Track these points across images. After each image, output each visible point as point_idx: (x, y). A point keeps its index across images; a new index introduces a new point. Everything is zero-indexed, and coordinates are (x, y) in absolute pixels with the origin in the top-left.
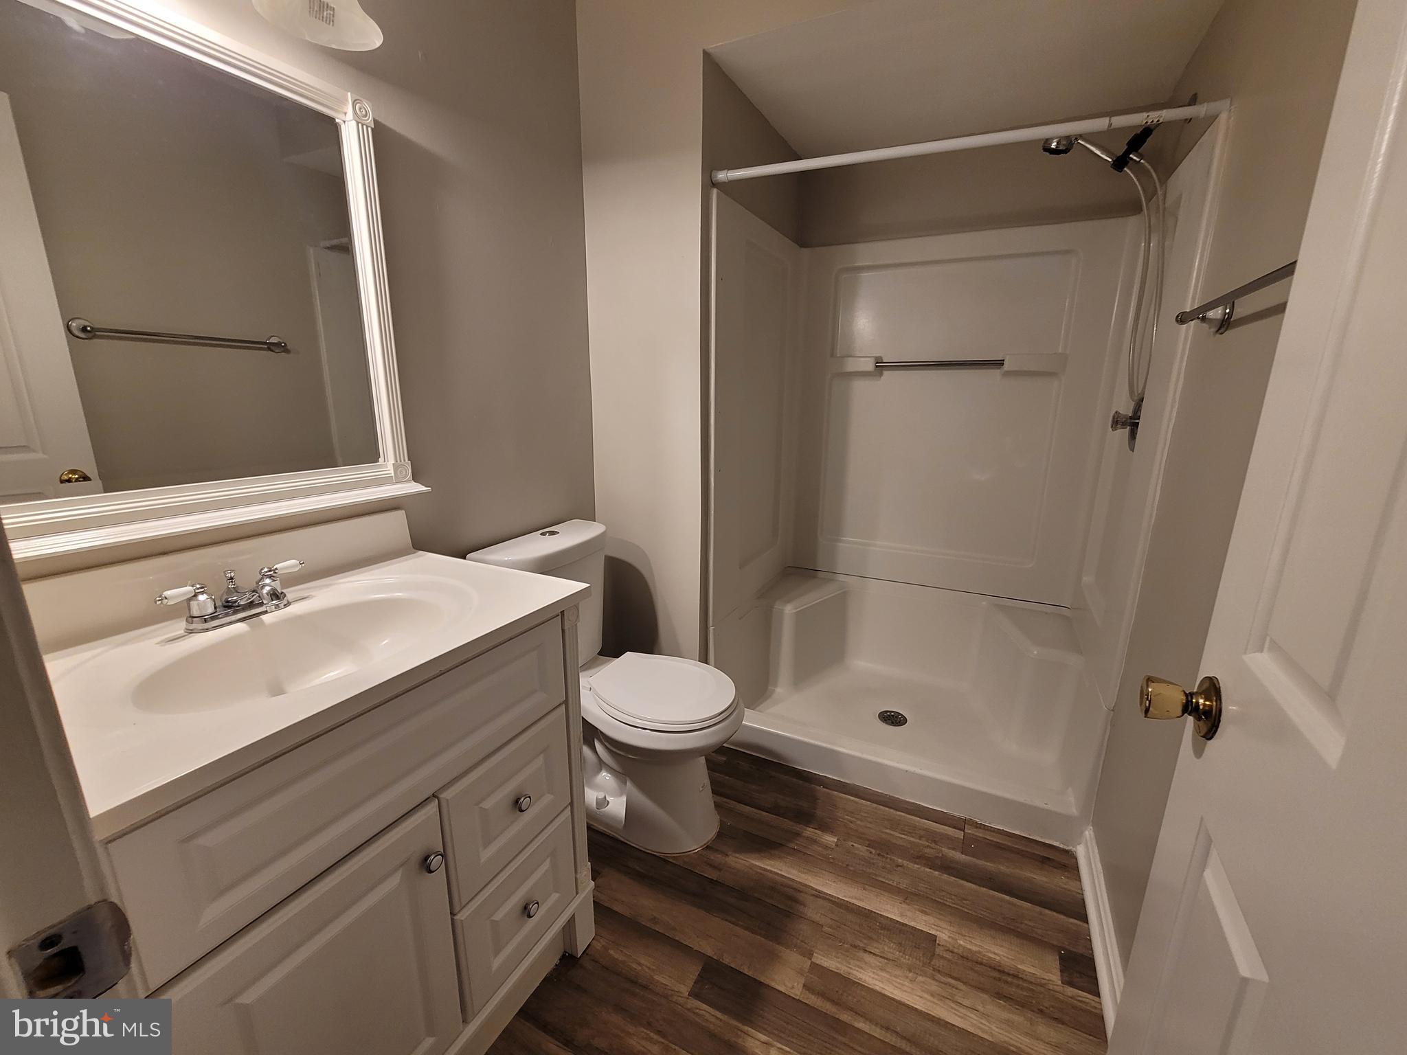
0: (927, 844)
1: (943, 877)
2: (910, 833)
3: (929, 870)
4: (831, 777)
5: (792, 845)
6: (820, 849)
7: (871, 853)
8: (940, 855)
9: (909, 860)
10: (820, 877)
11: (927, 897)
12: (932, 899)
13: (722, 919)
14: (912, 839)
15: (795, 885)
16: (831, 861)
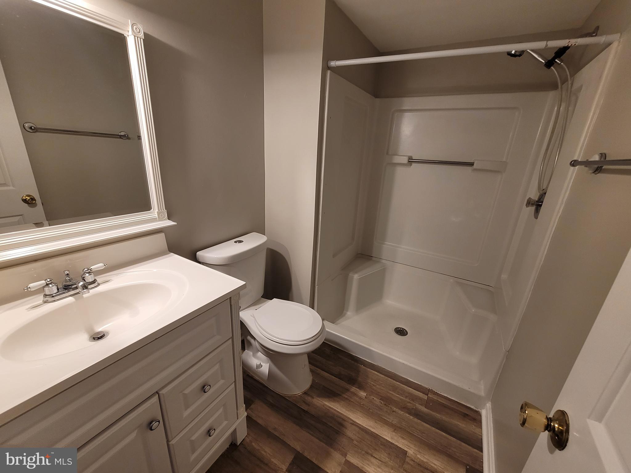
0: (409, 401)
1: (414, 420)
2: (401, 394)
3: (408, 415)
4: (368, 361)
5: (344, 396)
6: (357, 399)
7: (381, 403)
8: (415, 408)
9: (399, 409)
10: (355, 414)
11: (405, 430)
12: (407, 431)
13: (306, 432)
14: (402, 398)
15: (343, 417)
16: (362, 406)
